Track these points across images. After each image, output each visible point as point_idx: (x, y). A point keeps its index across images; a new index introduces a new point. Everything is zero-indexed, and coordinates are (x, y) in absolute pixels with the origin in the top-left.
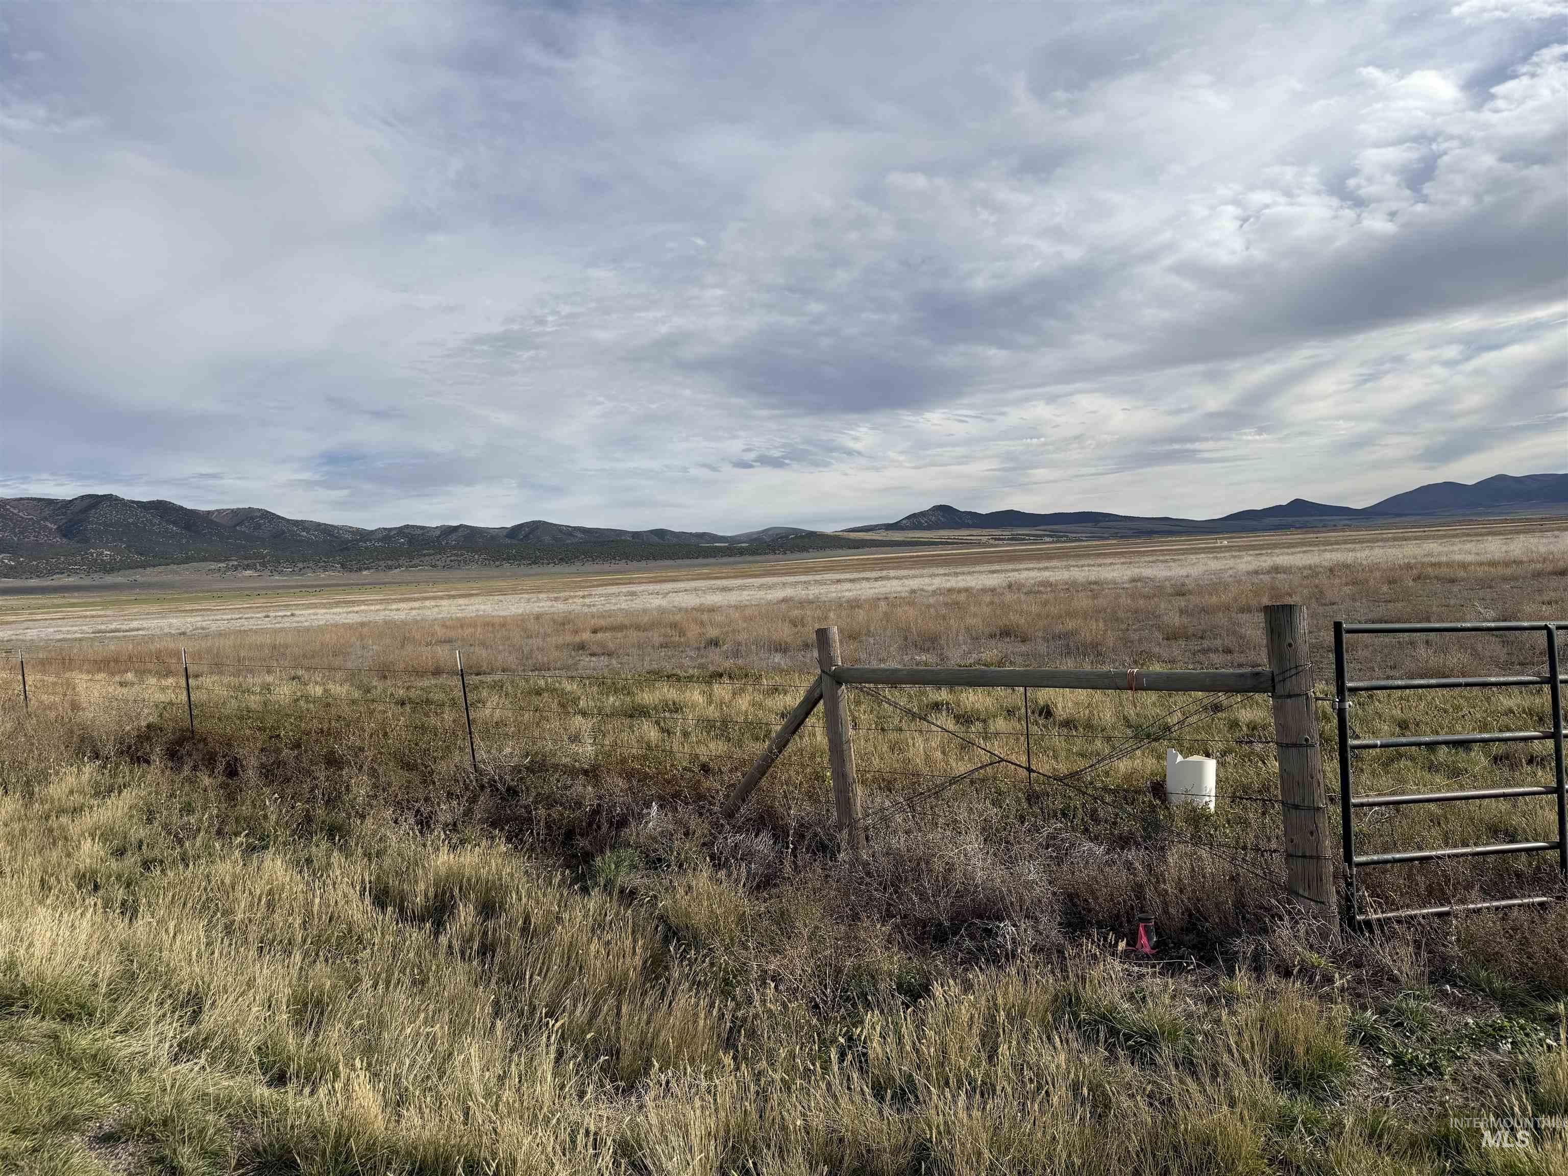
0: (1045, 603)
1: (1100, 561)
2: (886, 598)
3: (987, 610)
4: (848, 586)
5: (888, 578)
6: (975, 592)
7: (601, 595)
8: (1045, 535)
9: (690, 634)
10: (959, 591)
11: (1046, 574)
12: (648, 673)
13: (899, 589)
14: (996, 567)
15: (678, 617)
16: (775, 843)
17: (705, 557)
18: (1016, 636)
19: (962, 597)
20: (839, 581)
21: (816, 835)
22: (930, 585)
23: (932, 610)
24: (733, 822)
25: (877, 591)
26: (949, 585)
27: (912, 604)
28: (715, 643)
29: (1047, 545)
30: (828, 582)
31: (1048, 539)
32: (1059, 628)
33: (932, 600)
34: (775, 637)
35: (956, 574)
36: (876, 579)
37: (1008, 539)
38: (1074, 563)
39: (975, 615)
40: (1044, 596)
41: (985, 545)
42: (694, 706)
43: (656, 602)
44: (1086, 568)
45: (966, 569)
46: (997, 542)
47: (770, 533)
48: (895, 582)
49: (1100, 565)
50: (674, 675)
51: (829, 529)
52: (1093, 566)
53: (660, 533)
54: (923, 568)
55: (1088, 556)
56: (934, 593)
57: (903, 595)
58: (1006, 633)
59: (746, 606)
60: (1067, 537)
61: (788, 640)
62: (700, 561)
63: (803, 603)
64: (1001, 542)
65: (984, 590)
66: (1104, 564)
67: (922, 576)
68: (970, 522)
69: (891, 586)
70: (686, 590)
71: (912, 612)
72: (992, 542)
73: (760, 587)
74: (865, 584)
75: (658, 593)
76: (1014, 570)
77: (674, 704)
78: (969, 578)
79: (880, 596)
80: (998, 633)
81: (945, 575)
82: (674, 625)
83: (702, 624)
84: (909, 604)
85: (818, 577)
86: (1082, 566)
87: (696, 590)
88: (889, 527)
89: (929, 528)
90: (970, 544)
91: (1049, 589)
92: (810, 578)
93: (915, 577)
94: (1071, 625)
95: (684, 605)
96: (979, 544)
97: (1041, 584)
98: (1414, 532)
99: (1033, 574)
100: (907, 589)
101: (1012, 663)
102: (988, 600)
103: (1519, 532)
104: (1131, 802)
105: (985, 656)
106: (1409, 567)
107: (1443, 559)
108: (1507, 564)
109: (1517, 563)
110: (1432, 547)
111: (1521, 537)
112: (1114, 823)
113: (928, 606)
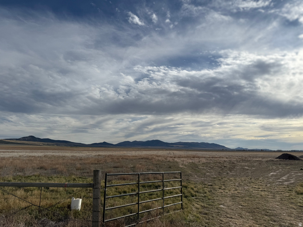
0: (52, 161)
1: (65, 151)
3: (38, 162)
6: (36, 157)
10: (32, 157)
11: (54, 153)
13: (16, 155)
14: (43, 151)
18: (44, 169)
22: (25, 154)
26: (30, 155)
27: (19, 159)
29: (56, 147)
31: (55, 145)
32: (54, 167)
35: (32, 152)
38: (60, 151)
39: (35, 163)
41: (41, 146)
45: (35, 151)
49: (66, 152)
54: (24, 150)
55: (64, 150)
56: (26, 157)
58: (41, 168)
60: (59, 145)
64: (44, 145)
65: (38, 157)
67: (23, 152)
68: (38, 140)
71: (18, 162)
72: (42, 145)
76: (46, 152)
78: (35, 153)
81: (29, 152)
86: (62, 152)
88: (17, 139)
89: (27, 141)
94: (57, 166)
96: (39, 145)
97: (52, 156)
98: (122, 149)
99: (50, 153)
100: (19, 155)
101: (42, 175)
102: (39, 159)
103: (137, 150)
104: (63, 210)
105: (36, 173)
106: (121, 156)
107: (126, 155)
108: (135, 156)
109: (137, 156)
110: (125, 152)
111: (138, 152)
112: (58, 216)
113: (23, 160)
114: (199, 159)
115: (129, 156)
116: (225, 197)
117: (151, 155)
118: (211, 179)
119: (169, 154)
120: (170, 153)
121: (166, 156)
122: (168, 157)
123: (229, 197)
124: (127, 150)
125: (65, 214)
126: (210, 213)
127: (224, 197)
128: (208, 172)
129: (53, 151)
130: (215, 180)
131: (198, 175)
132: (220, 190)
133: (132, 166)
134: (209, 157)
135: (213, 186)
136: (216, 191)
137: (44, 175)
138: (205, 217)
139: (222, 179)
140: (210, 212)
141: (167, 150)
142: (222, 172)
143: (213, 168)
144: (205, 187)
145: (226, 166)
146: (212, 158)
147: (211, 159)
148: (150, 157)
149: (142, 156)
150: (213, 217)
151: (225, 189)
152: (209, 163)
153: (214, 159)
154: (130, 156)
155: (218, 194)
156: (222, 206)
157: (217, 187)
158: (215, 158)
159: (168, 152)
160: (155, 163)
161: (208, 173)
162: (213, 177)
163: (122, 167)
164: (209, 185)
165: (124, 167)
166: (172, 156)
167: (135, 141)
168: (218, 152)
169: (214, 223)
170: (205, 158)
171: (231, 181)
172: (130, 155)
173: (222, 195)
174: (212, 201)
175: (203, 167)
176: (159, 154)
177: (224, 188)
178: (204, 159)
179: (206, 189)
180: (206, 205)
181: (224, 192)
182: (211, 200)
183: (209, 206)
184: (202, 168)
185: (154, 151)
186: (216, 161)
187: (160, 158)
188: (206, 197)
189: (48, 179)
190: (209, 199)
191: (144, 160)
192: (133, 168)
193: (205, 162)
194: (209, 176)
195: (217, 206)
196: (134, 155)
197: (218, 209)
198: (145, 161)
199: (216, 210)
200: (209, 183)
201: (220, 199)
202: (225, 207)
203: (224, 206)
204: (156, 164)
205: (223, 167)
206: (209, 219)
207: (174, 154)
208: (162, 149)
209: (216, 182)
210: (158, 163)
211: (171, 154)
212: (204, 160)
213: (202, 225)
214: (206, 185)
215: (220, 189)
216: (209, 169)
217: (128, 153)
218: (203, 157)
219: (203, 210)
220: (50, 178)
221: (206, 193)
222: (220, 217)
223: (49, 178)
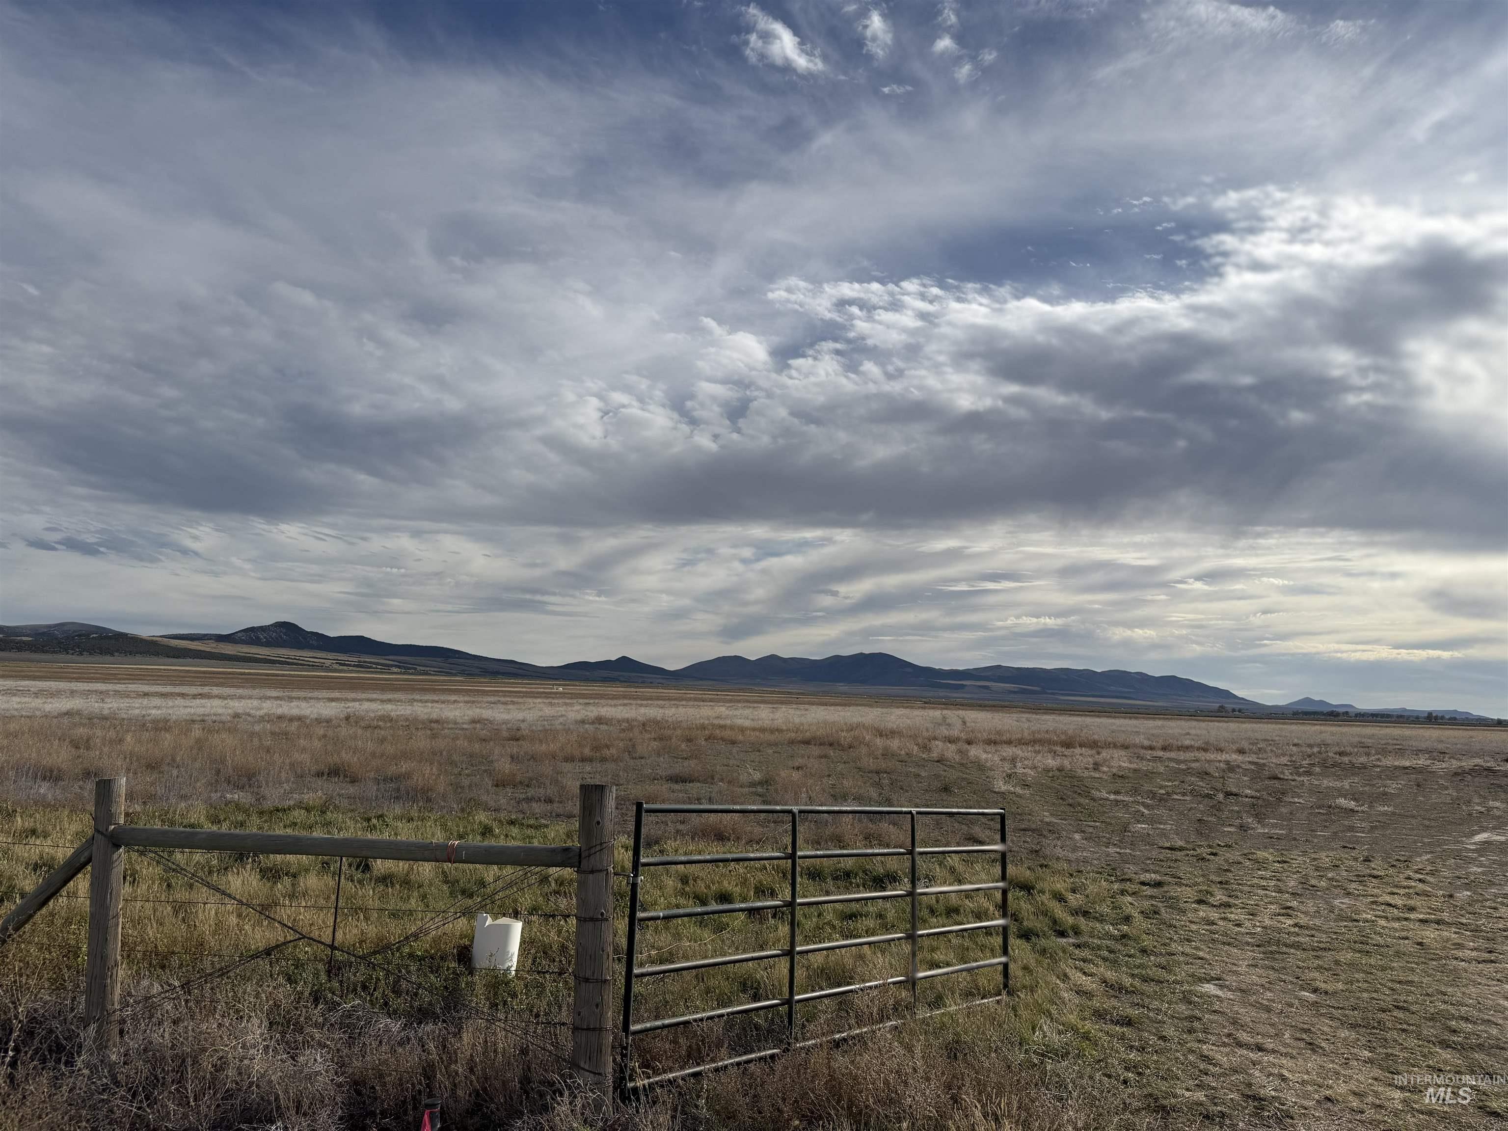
0: (383, 740)
1: (442, 697)
2: (203, 721)
3: (318, 744)
4: (157, 701)
5: (210, 696)
6: (308, 721)
8: (392, 666)
10: (291, 719)
11: (389, 707)
13: (220, 711)
14: (336, 694)
18: (345, 776)
19: (293, 727)
20: (146, 695)
21: (51, 1031)
22: (259, 709)
23: (256, 741)
25: (193, 711)
26: (279, 711)
27: (232, 730)
29: (395, 676)
30: (134, 694)
31: (395, 670)
32: (392, 770)
33: (257, 728)
34: (47, 761)
35: (291, 699)
36: (195, 697)
37: (354, 666)
38: (418, 697)
39: (304, 750)
40: (383, 732)
41: (328, 670)
44: (430, 705)
45: (302, 694)
46: (341, 667)
47: (65, 628)
48: (216, 702)
49: (443, 702)
52: (437, 702)
54: (253, 688)
55: (434, 691)
56: (262, 719)
57: (224, 718)
58: (334, 772)
59: (13, 717)
60: (415, 669)
61: (63, 766)
63: (93, 720)
64: (345, 668)
65: (319, 721)
66: (448, 701)
67: (250, 698)
68: (315, 642)
69: (212, 707)
71: (230, 741)
72: (336, 666)
73: (36, 693)
74: (179, 701)
76: (354, 700)
78: (304, 704)
79: (195, 718)
80: (326, 771)
81: (277, 698)
84: (229, 730)
86: (426, 702)
88: (219, 638)
89: (265, 645)
90: (313, 667)
91: (389, 725)
92: (110, 687)
93: (241, 697)
94: (405, 767)
96: (321, 667)
97: (382, 718)
98: (710, 694)
99: (374, 706)
100: (230, 711)
101: (336, 807)
102: (321, 732)
103: (782, 703)
104: (435, 970)
105: (309, 797)
106: (703, 727)
107: (728, 722)
108: (772, 731)
109: (779, 730)
110: (722, 710)
111: (784, 708)
112: (416, 994)
113: (252, 735)
114: (1094, 752)
115: (742, 730)
116: (1229, 944)
117: (851, 728)
118: (1154, 853)
119: (940, 724)
120: (944, 718)
121: (925, 734)
122: (935, 739)
123: (1248, 944)
124: (731, 701)
125: (446, 988)
126: (1148, 1018)
127: (1224, 943)
128: (1140, 818)
129: (385, 697)
130: (1176, 860)
131: (1091, 830)
132: (1203, 907)
133: (757, 776)
134: (1146, 743)
135: (1165, 888)
136: (1183, 912)
137: (345, 803)
138: (1122, 1038)
139: (1215, 854)
140: (1151, 1014)
141: (928, 703)
142: (1213, 819)
143: (1166, 801)
144: (1123, 892)
145: (1234, 790)
146: (1164, 749)
147: (1160, 753)
148: (845, 737)
149: (806, 727)
150: (1163, 1038)
151: (1228, 905)
152: (1149, 775)
153: (1172, 755)
154: (747, 729)
155: (1194, 927)
156: (1210, 988)
157: (1189, 893)
158: (1180, 748)
159: (937, 714)
160: (873, 767)
161: (1139, 822)
162: (1168, 845)
163: (710, 779)
164: (1143, 883)
165: (722, 780)
166: (955, 733)
167: (773, 657)
168: (1194, 723)
169: (1168, 1069)
170: (1125, 747)
171: (1261, 864)
172: (747, 723)
173: (1211, 932)
174: (1163, 960)
175: (1117, 793)
176: (890, 725)
177: (1225, 899)
178: (1123, 753)
179: (1129, 899)
180: (1127, 981)
181: (1224, 919)
182: (1156, 955)
183: (1145, 987)
184: (1112, 797)
185: (867, 709)
186: (1183, 766)
187: (895, 744)
188: (1130, 938)
189: (365, 824)
190: (1144, 951)
191: (816, 750)
192: (760, 783)
193: (1124, 768)
194: (1146, 839)
195: (1186, 987)
196: (767, 723)
197: (1190, 1003)
198: (821, 757)
199: (1182, 1007)
200: (1147, 871)
201: (1201, 954)
202: (1230, 995)
203: (1221, 987)
204: (878, 773)
205: (1221, 796)
206: (1142, 1049)
207: (964, 723)
208: (905, 701)
209: (1184, 869)
210: (883, 765)
211: (949, 725)
212: (1121, 761)
213: (1105, 1075)
214: (1130, 880)
215: (1200, 902)
216: (1147, 806)
217: (738, 713)
218: (1115, 746)
219: (1114, 1002)
220: (374, 821)
221: (1127, 919)
222: (1199, 1041)
223: (369, 820)
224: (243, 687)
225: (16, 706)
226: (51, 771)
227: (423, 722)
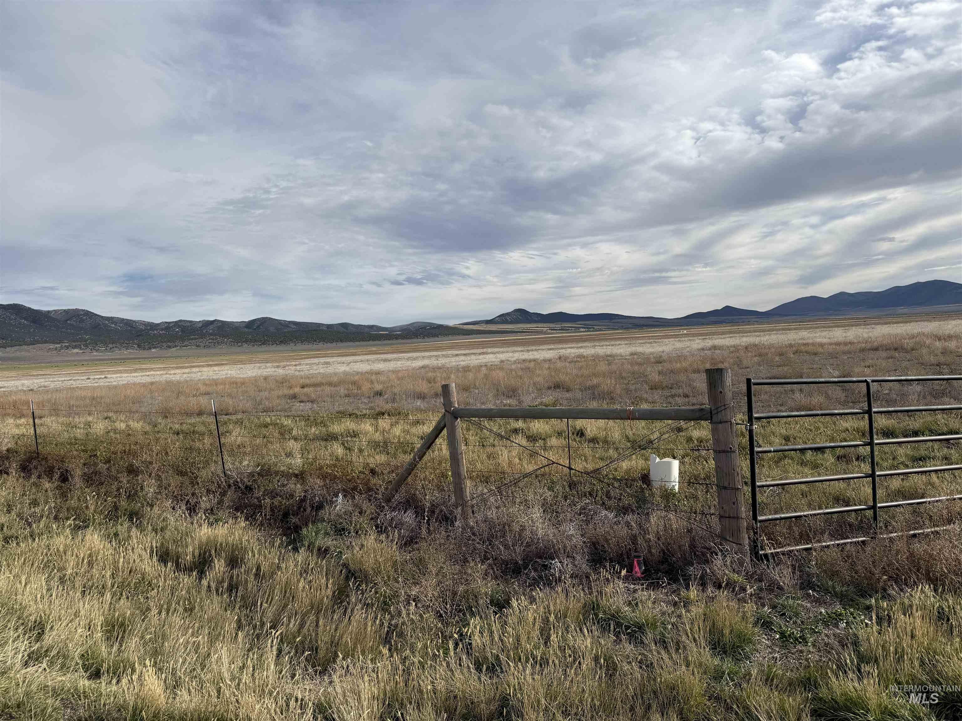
0: (581, 368)
1: (613, 343)
2: (486, 365)
3: (546, 372)
4: (462, 358)
5: (487, 353)
6: (539, 361)
7: (307, 364)
8: (580, 328)
9: (364, 388)
10: (530, 361)
11: (582, 350)
12: (338, 413)
13: (494, 360)
14: (553, 347)
15: (356, 378)
16: (416, 516)
17: (373, 340)
18: (563, 388)
19: (532, 365)
20: (457, 355)
21: (441, 511)
22: (513, 357)
23: (514, 373)
24: (391, 504)
25: (480, 361)
27: (501, 369)
28: (379, 394)
29: (583, 333)
30: (451, 356)
31: (582, 330)
32: (589, 383)
33: (513, 367)
34: (418, 389)
35: (528, 351)
36: (480, 354)
37: (559, 330)
39: (539, 375)
40: (580, 364)
41: (545, 333)
42: (366, 434)
43: (343, 368)
44: (605, 347)
45: (534, 348)
46: (552, 331)
47: (415, 325)
48: (491, 356)
49: (613, 345)
50: (354, 414)
51: (451, 323)
52: (609, 345)
53: (345, 325)
54: (508, 347)
55: (607, 340)
56: (515, 362)
57: (496, 363)
58: (557, 386)
59: (399, 371)
60: (594, 328)
61: (426, 391)
62: (371, 342)
63: (435, 369)
64: (555, 331)
65: (545, 361)
66: (615, 345)
67: (507, 352)
68: (536, 319)
69: (489, 358)
70: (362, 361)
71: (501, 374)
72: (549, 331)
73: (408, 359)
74: (473, 357)
75: (343, 363)
76: (562, 348)
77: (353, 432)
78: (535, 353)
79: (482, 364)
80: (553, 386)
81: (522, 351)
82: (354, 383)
83: (372, 382)
84: (499, 369)
85: (444, 353)
86: (602, 346)
87: (368, 361)
88: (488, 322)
89: (511, 323)
90: (538, 332)
91: (583, 360)
92: (440, 353)
93: (503, 352)
94: (595, 381)
95: (360, 370)
96: (541, 332)
97: (579, 357)
99: (573, 351)
100: (498, 360)
101: (561, 404)
102: (547, 366)
104: (630, 486)
105: (546, 400)
106: (791, 346)
107: (810, 341)
108: (845, 344)
109: (852, 343)
110: (804, 334)
111: (853, 329)
112: (620, 499)
113: (511, 370)
115: (822, 345)
129: (580, 345)
137: (565, 402)
148: (908, 343)
154: (825, 344)
163: (799, 377)
172: (825, 341)
191: (882, 354)
196: (841, 339)
198: (888, 358)
224: (503, 347)
225: (400, 366)
226: (421, 394)
227: (603, 357)
